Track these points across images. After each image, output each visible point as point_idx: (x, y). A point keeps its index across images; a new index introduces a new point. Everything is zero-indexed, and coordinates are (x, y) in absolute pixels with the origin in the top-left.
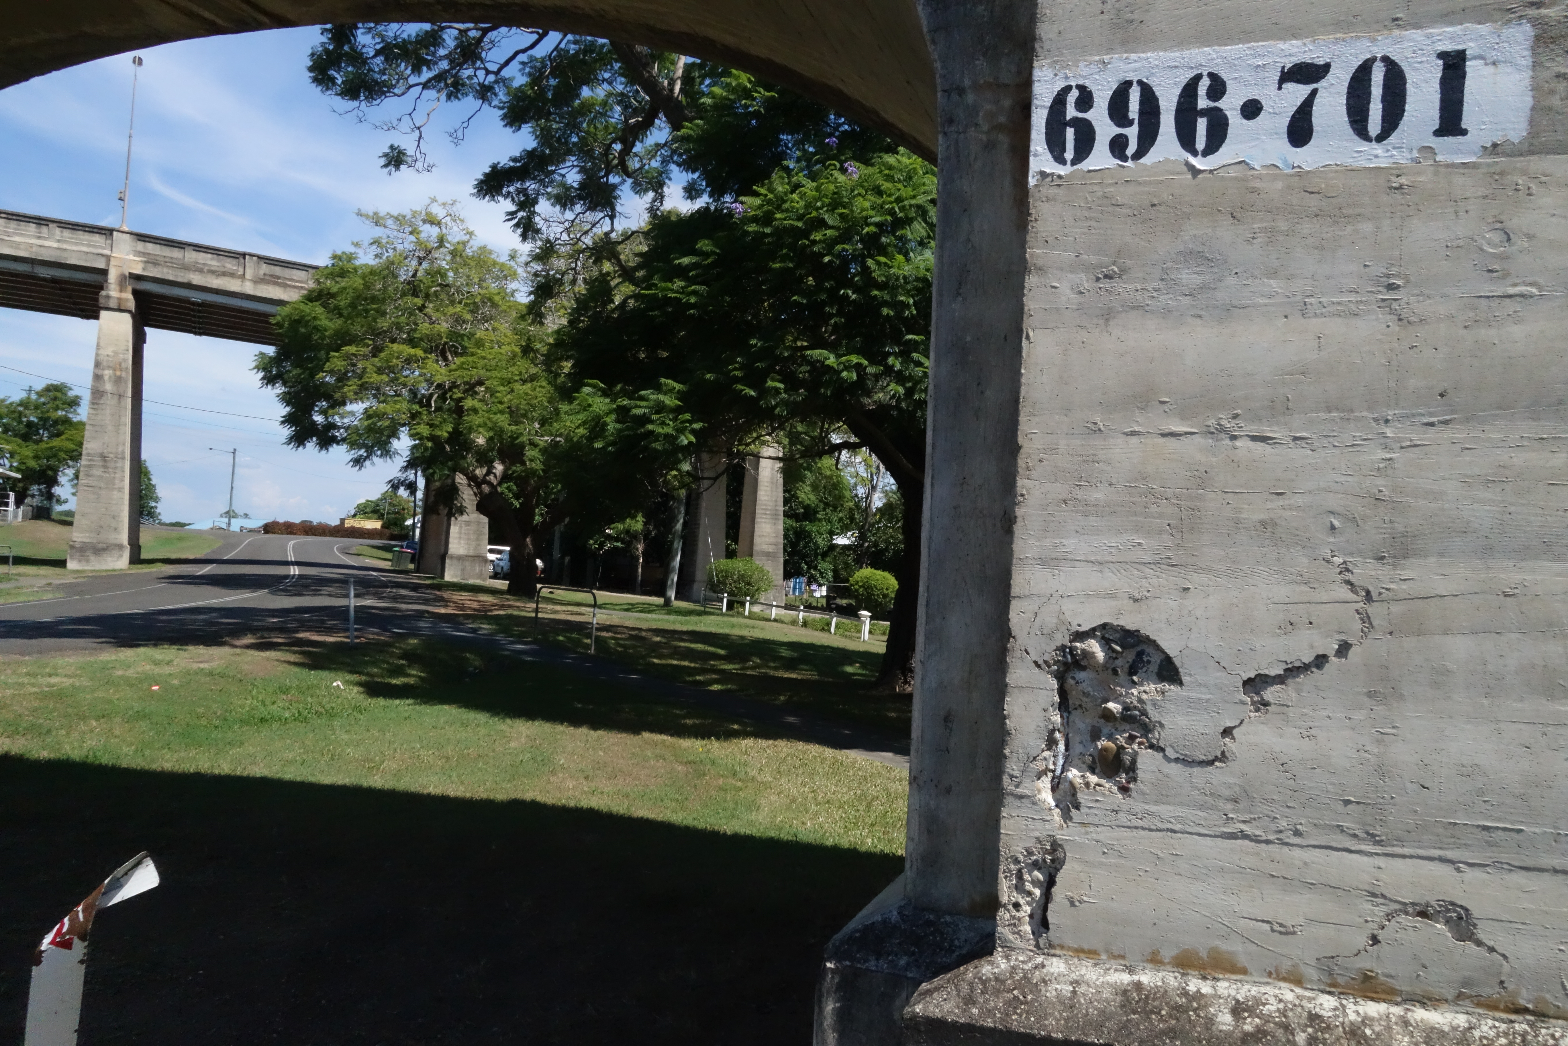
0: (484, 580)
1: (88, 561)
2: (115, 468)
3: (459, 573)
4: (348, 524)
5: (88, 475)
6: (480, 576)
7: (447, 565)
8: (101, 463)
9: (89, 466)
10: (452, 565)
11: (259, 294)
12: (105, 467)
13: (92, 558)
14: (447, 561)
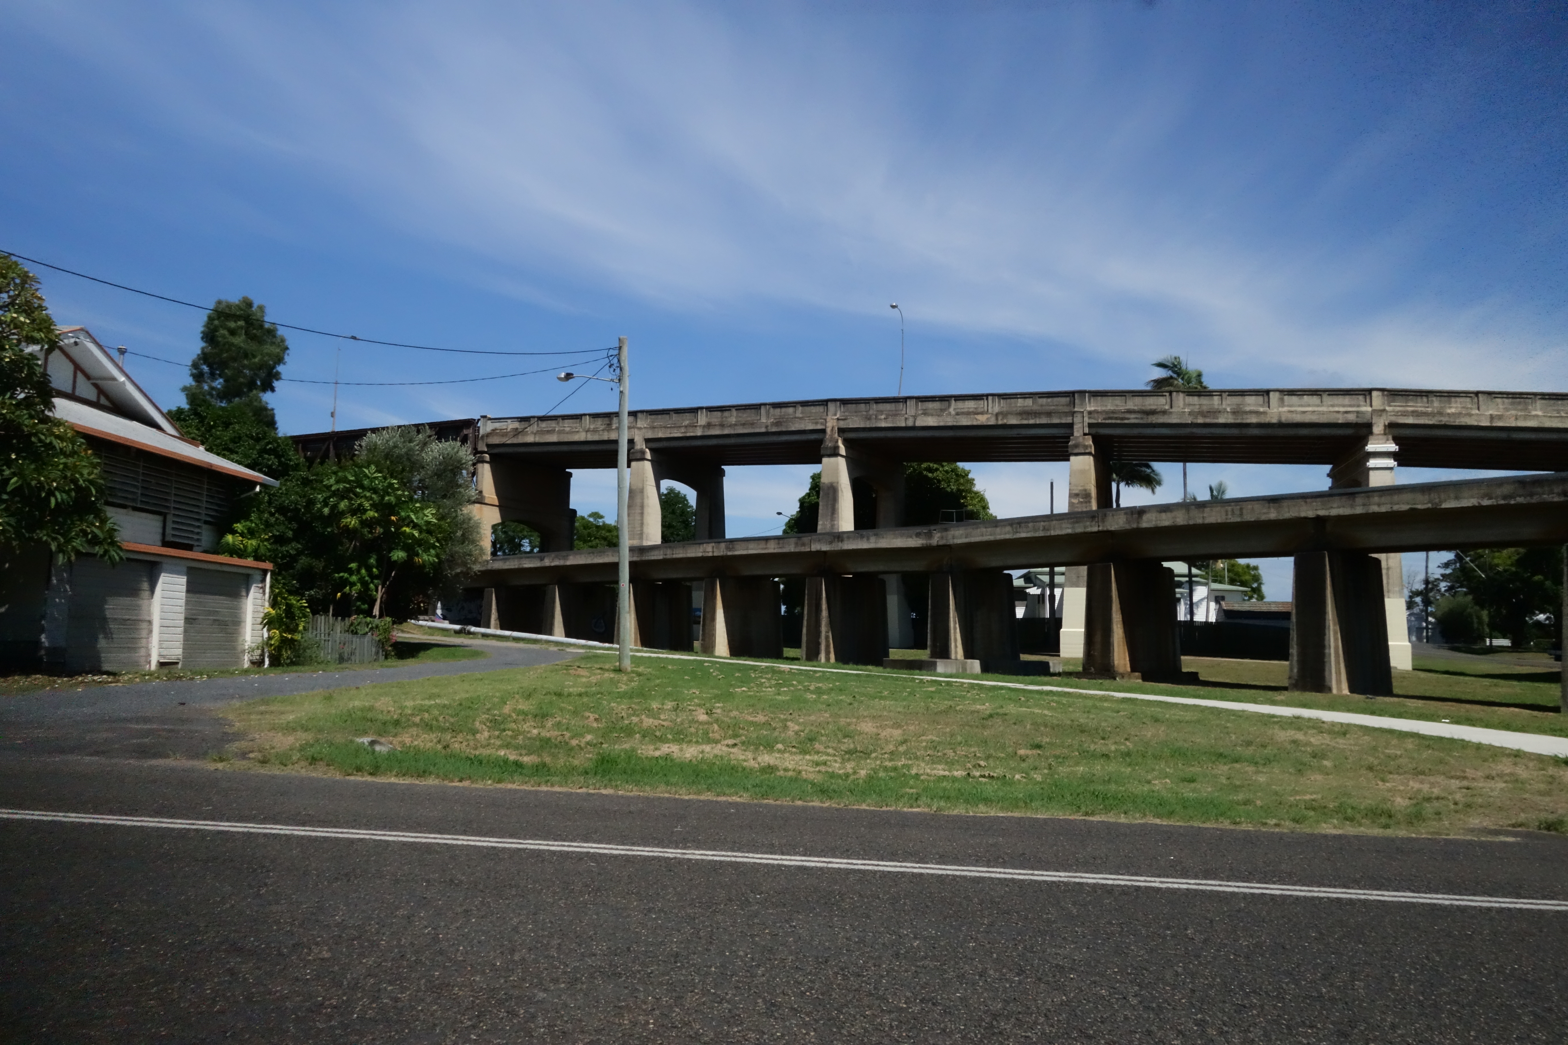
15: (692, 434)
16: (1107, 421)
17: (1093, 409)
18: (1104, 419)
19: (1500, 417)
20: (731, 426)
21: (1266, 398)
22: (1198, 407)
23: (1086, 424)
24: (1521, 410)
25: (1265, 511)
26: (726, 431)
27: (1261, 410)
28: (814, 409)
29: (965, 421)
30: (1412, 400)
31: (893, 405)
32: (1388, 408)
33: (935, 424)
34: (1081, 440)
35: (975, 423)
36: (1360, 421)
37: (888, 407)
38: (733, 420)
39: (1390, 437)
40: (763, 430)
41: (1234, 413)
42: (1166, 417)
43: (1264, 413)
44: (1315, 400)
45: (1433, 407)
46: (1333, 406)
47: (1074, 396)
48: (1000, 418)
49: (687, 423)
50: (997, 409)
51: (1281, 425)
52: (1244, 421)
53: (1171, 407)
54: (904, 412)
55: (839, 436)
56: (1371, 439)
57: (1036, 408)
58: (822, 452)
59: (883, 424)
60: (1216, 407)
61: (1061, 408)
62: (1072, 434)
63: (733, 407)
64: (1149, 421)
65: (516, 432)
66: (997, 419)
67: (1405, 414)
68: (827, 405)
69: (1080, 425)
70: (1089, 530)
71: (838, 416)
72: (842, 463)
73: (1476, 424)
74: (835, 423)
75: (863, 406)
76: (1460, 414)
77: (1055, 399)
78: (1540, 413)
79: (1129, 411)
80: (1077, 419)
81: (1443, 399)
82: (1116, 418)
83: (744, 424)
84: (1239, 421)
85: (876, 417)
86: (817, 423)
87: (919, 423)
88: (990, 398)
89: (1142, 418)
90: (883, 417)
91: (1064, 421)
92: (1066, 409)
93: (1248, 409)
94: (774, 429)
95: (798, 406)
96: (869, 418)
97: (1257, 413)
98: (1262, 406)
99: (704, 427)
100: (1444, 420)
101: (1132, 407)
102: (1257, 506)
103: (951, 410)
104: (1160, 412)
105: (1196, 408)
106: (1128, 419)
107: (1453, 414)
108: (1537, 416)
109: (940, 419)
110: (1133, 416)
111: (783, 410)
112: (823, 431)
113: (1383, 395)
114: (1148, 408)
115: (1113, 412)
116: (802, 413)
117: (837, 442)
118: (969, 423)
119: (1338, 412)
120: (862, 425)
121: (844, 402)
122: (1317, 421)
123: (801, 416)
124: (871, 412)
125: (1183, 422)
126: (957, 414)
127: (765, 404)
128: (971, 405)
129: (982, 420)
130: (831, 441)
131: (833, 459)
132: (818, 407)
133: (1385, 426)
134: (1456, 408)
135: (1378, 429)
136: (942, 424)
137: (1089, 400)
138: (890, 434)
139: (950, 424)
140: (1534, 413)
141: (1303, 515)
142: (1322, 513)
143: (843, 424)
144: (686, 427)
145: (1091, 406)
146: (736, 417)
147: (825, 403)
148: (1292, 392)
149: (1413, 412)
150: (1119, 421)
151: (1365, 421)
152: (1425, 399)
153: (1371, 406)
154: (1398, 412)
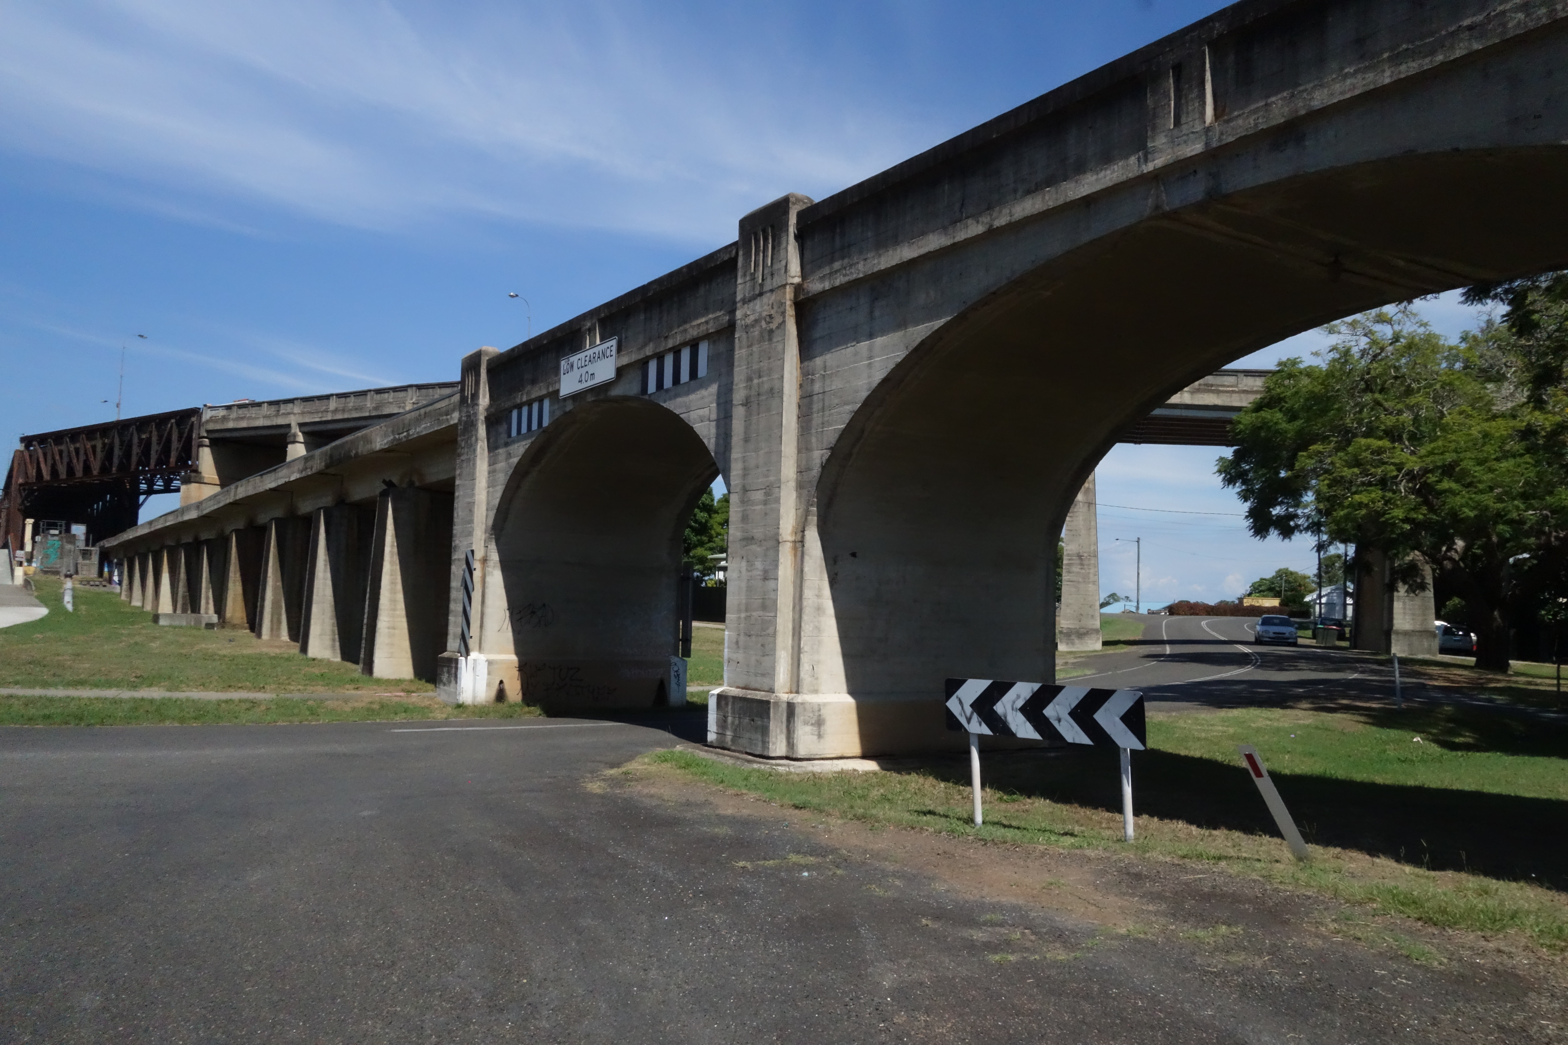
0: (1434, 655)
1: (1073, 644)
2: (1089, 565)
3: (1406, 648)
4: (1247, 602)
5: (1069, 572)
6: (1429, 651)
7: (1393, 641)
8: (1078, 562)
9: (1069, 565)
10: (1398, 641)
11: (1196, 402)
12: (1082, 564)
13: (1077, 641)
14: (1393, 637)
15: (326, 419)
20: (349, 411)
26: (346, 416)
38: (351, 405)
49: (323, 408)
63: (352, 393)
65: (224, 419)
68: (408, 391)
71: (414, 400)
74: (411, 407)
99: (333, 412)
111: (382, 395)
144: (323, 412)
146: (353, 403)
147: (407, 388)
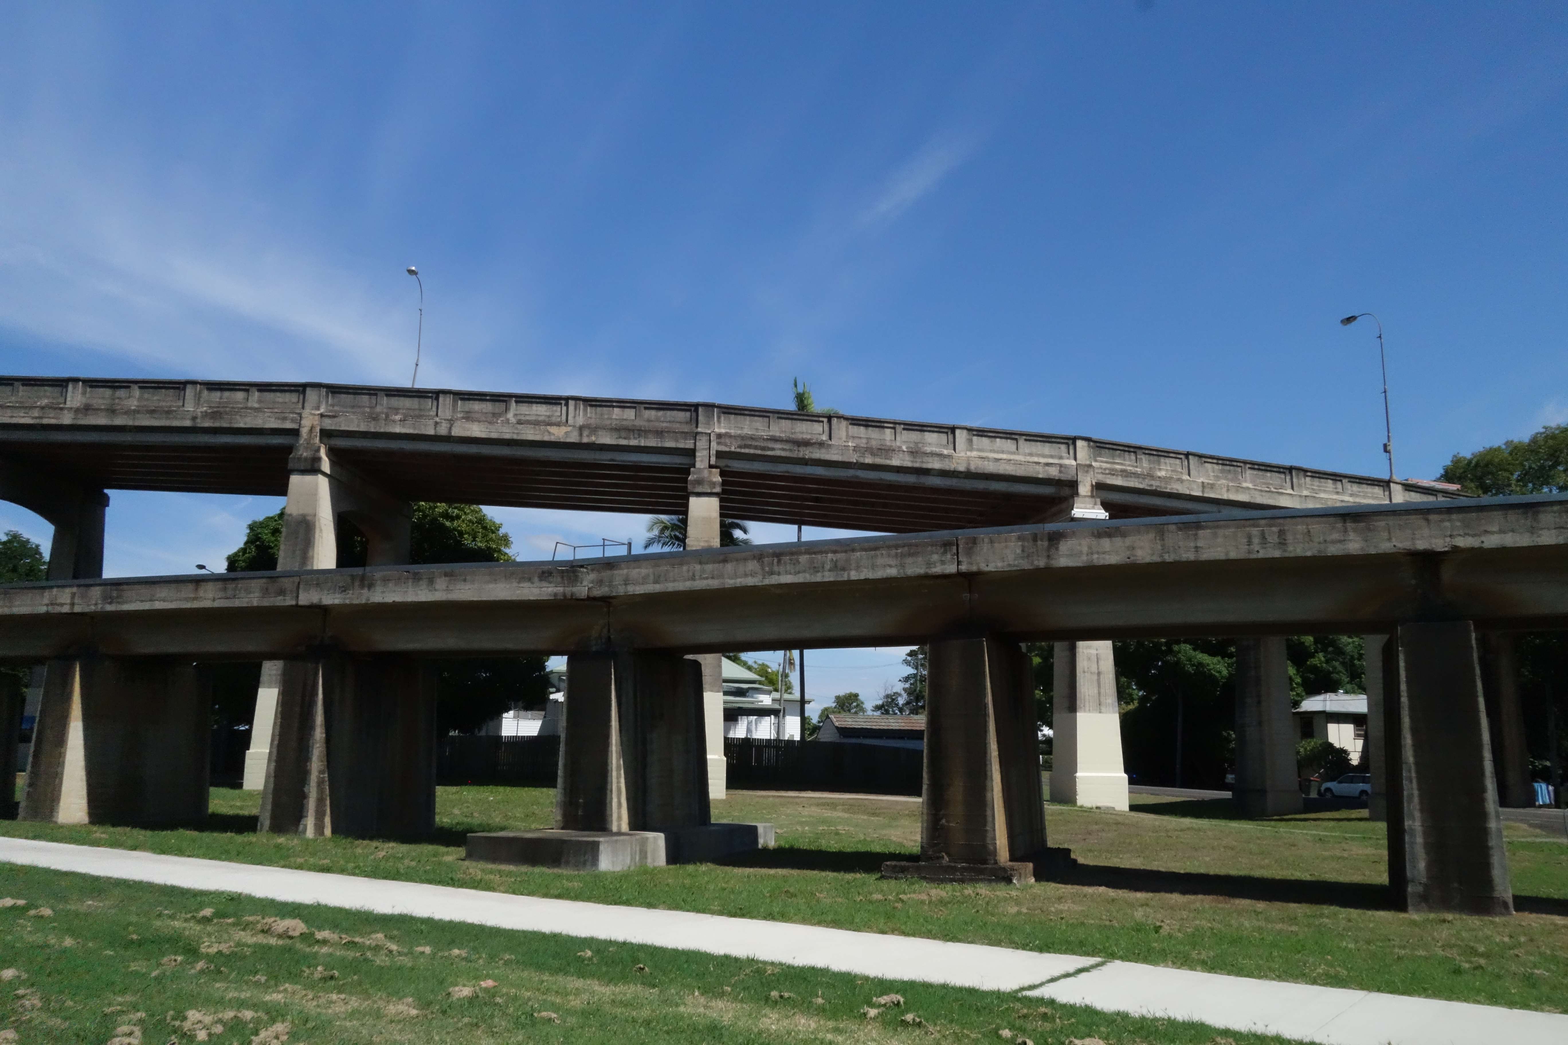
15: (53, 421)
16: (743, 451)
17: (723, 431)
18: (740, 447)
19: (1212, 486)
20: (128, 412)
21: (951, 437)
22: (864, 441)
23: (713, 452)
24: (1232, 480)
25: (1336, 536)
26: (118, 421)
27: (945, 452)
28: (280, 397)
29: (530, 434)
30: (1119, 456)
31: (416, 400)
32: (1094, 464)
33: (483, 435)
34: (706, 473)
35: (546, 438)
36: (1064, 477)
37: (407, 403)
38: (133, 404)
39: (1098, 501)
40: (188, 423)
41: (913, 453)
42: (823, 451)
43: (949, 457)
44: (1009, 445)
45: (1142, 468)
46: (1031, 455)
47: (697, 411)
48: (585, 433)
49: (45, 401)
50: (581, 420)
51: (969, 475)
52: (925, 466)
53: (830, 439)
54: (433, 413)
55: (321, 441)
56: (1078, 503)
57: (639, 423)
58: (291, 465)
59: (398, 429)
60: (888, 443)
61: (678, 425)
62: (694, 466)
63: (136, 382)
64: (801, 455)
66: (581, 435)
67: (1113, 473)
68: (304, 392)
69: (706, 453)
70: (938, 570)
71: (322, 411)
72: (323, 485)
73: (1187, 492)
74: (316, 421)
75: (365, 398)
76: (1171, 478)
77: (669, 413)
78: (1250, 486)
79: (774, 439)
80: (702, 444)
81: (1152, 458)
82: (756, 448)
83: (152, 412)
84: (917, 465)
85: (387, 416)
86: (284, 419)
87: (457, 432)
88: (571, 403)
89: (791, 450)
90: (398, 417)
91: (681, 445)
92: (686, 428)
93: (928, 449)
94: (207, 424)
95: (254, 389)
96: (375, 419)
97: (940, 455)
98: (945, 447)
99: (77, 411)
100: (1155, 485)
101: (778, 434)
102: (1316, 527)
103: (510, 415)
104: (815, 443)
105: (863, 443)
106: (773, 449)
107: (1165, 478)
108: (1248, 488)
109: (493, 428)
110: (778, 446)
111: (227, 394)
112: (295, 433)
113: (1089, 446)
114: (800, 436)
115: (752, 438)
116: (260, 401)
117: (318, 450)
118: (538, 438)
119: (1038, 463)
120: (363, 428)
121: (334, 390)
122: (1013, 473)
123: (256, 405)
124: (378, 409)
125: (846, 459)
126: (520, 422)
127: (194, 383)
128: (541, 410)
129: (558, 434)
130: (306, 449)
131: (308, 478)
132: (287, 395)
133: (1092, 485)
134: (1167, 470)
135: (1084, 489)
136: (494, 435)
137: (719, 418)
138: (408, 446)
139: (507, 436)
140: (1245, 485)
141: (1421, 545)
142: (1463, 542)
143: (329, 424)
144: (42, 408)
145: (721, 427)
146: (139, 399)
147: (301, 389)
148: (981, 433)
149: (1122, 471)
150: (759, 452)
151: (1069, 478)
152: (1133, 457)
153: (1075, 459)
154: (1105, 469)
